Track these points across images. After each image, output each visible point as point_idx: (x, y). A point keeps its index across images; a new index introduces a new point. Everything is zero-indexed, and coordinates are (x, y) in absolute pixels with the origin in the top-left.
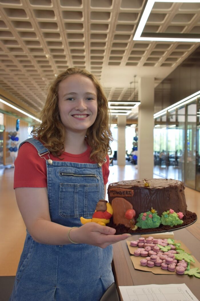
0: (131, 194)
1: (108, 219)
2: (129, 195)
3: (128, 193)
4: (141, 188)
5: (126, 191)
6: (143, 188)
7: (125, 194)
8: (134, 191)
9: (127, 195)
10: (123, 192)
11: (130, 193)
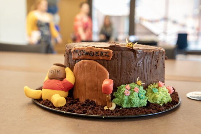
0: (108, 56)
1: (67, 91)
2: (105, 58)
3: (104, 54)
4: (123, 49)
5: (101, 52)
6: (126, 49)
7: (99, 56)
8: (113, 52)
9: (101, 58)
10: (96, 52)
11: (107, 54)
